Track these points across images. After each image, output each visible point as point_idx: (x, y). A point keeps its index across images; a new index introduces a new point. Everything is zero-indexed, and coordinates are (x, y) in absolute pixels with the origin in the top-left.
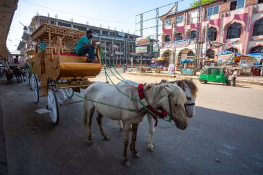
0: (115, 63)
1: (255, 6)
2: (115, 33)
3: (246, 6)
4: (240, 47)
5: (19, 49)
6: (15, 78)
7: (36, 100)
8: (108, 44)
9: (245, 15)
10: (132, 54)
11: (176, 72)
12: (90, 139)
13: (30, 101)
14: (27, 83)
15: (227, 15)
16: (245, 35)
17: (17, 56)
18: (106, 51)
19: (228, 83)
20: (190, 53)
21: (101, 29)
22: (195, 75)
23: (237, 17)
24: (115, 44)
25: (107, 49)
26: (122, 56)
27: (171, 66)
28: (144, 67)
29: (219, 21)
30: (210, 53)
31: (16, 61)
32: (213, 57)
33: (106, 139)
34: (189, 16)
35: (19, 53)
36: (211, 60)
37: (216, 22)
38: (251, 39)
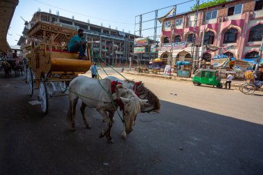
0: (115, 62)
1: (252, 13)
2: (116, 33)
3: (243, 13)
4: (236, 52)
5: (19, 44)
6: (13, 72)
7: (31, 93)
8: (108, 43)
9: (242, 21)
10: (131, 54)
11: (172, 74)
12: (73, 127)
13: (25, 93)
14: (24, 77)
15: (224, 20)
16: (241, 40)
17: (16, 51)
18: (106, 50)
19: (219, 86)
20: (188, 56)
21: (102, 28)
22: (190, 77)
23: (234, 22)
24: (115, 43)
25: (107, 48)
26: (122, 55)
27: (168, 67)
28: (141, 68)
29: (217, 26)
30: (206, 57)
31: (15, 55)
32: (209, 61)
33: (88, 127)
34: (188, 19)
35: (19, 48)
36: (207, 63)
37: (213, 27)
38: (246, 45)
